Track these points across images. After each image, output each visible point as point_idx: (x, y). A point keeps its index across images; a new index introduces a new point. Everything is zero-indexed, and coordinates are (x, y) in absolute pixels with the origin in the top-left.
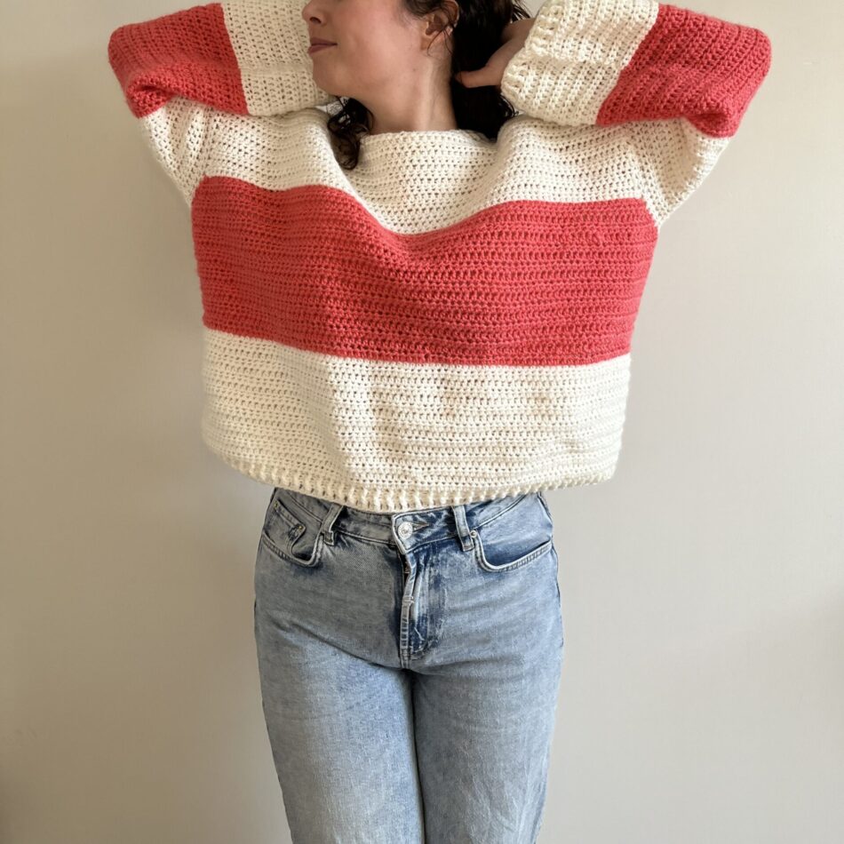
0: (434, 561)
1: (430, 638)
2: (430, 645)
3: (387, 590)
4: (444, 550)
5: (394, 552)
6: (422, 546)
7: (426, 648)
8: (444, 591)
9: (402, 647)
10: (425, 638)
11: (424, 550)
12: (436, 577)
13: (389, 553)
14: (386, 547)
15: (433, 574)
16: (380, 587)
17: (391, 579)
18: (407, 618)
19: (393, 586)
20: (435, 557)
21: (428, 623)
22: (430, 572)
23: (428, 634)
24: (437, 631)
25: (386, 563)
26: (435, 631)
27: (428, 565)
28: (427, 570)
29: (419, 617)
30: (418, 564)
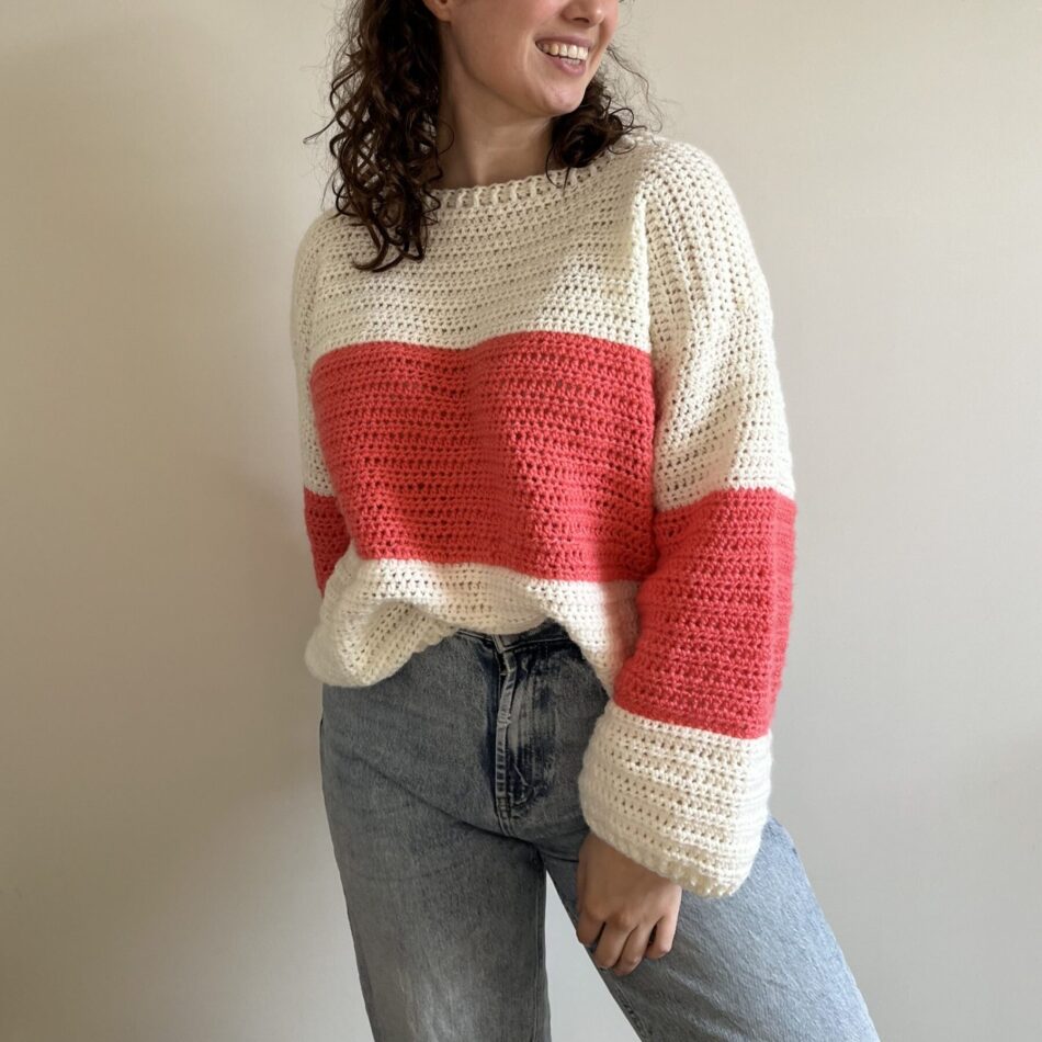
0: (541, 667)
1: (537, 783)
2: (536, 793)
3: (477, 704)
4: (557, 655)
5: (491, 651)
6: (527, 645)
7: (531, 799)
8: (553, 713)
9: (498, 793)
10: (529, 782)
11: (528, 652)
12: (543, 691)
13: (483, 651)
14: (481, 642)
15: (539, 685)
16: (469, 698)
17: (484, 688)
18: (503, 748)
19: (485, 698)
20: (542, 662)
21: (533, 760)
22: (535, 683)
23: (534, 777)
24: (546, 773)
25: (479, 664)
26: (542, 773)
27: (533, 672)
28: (531, 679)
29: (520, 749)
30: (519, 668)
